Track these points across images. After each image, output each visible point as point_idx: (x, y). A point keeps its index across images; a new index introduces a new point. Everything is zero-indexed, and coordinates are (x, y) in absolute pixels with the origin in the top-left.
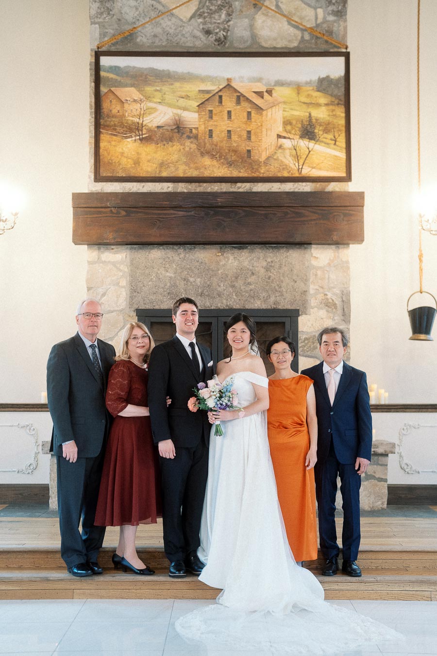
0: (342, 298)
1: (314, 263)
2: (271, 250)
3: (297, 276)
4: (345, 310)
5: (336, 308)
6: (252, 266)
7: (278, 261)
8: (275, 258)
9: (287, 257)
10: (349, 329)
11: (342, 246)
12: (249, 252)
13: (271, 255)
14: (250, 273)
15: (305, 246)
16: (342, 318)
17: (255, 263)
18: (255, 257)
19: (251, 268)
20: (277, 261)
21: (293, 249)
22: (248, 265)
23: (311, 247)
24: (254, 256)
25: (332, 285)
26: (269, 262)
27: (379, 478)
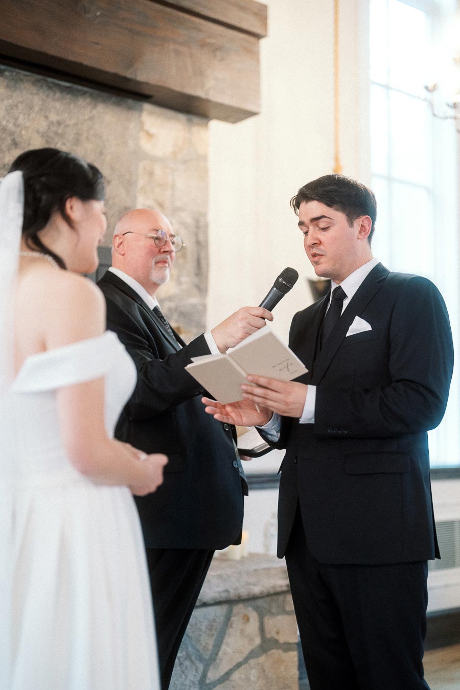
0: (196, 235)
1: (146, 145)
2: (58, 95)
3: (113, 169)
4: (203, 262)
5: (184, 256)
6: (15, 124)
7: (75, 125)
8: (66, 115)
9: (91, 118)
10: (205, 306)
11: (196, 120)
12: (8, 87)
13: (58, 105)
14: (9, 141)
15: (130, 102)
16: (195, 280)
17: (21, 116)
18: (21, 102)
19: (11, 126)
20: (68, 122)
21: (104, 101)
22: (4, 118)
23: (142, 106)
24: (20, 99)
25: (178, 204)
26: (52, 123)
27: (285, 643)
